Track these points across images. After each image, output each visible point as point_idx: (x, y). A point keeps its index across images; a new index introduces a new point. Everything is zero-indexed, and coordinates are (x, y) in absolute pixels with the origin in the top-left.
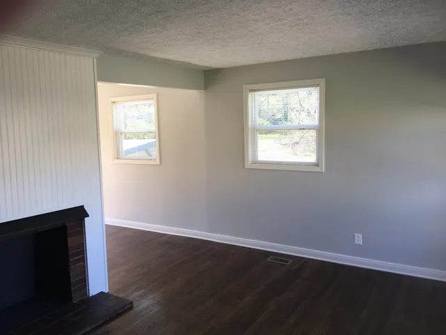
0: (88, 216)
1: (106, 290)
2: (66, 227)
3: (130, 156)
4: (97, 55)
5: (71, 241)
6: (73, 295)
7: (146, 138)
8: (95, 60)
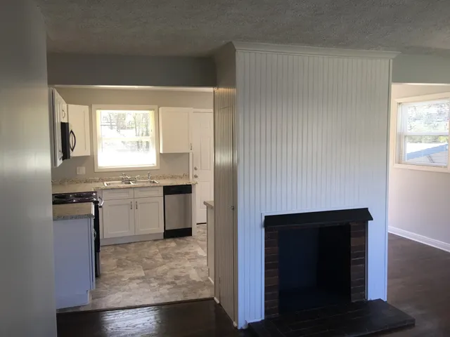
0: (372, 219)
1: (385, 299)
2: (350, 226)
3: (411, 161)
4: (394, 56)
5: (354, 242)
6: (352, 295)
7: (423, 141)
8: (391, 61)
